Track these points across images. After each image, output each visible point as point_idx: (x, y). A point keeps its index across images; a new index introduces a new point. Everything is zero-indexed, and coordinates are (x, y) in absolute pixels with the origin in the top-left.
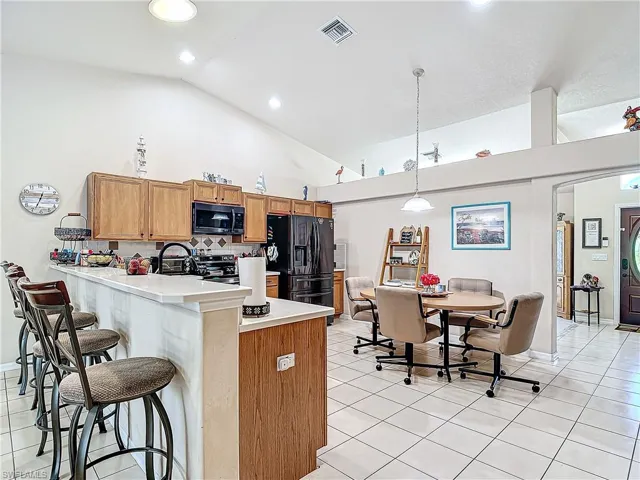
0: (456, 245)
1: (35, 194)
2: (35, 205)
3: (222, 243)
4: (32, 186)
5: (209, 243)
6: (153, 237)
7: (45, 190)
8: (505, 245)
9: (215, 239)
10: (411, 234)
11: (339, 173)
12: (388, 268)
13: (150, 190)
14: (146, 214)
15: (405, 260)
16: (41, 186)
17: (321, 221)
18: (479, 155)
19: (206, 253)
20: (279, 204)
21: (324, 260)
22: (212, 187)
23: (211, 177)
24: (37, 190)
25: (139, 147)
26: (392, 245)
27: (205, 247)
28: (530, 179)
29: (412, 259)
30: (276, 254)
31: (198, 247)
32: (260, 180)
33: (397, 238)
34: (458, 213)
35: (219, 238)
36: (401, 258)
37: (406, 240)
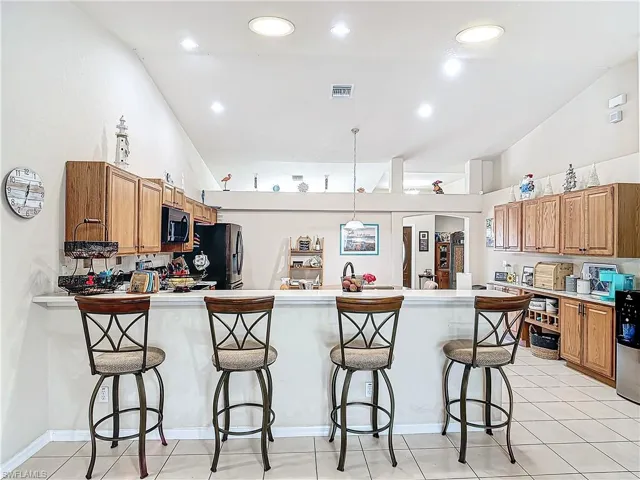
0: (343, 252)
1: (22, 185)
2: (22, 202)
4: (17, 171)
7: (32, 180)
8: (376, 252)
10: (308, 243)
13: (141, 190)
15: (306, 263)
16: (27, 172)
18: (359, 190)
20: (198, 209)
24: (23, 178)
25: (119, 131)
26: (291, 251)
28: (390, 212)
29: (312, 263)
33: (295, 246)
36: (302, 262)
37: (304, 246)
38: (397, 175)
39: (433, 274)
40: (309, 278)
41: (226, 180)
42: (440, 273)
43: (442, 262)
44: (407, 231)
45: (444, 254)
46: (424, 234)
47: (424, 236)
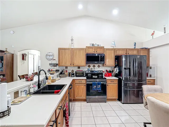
1: (49, 55)
2: (48, 58)
3: (99, 66)
4: (48, 53)
5: (94, 66)
6: (74, 65)
7: (51, 54)
9: (96, 65)
11: (153, 34)
13: (73, 51)
14: (72, 59)
16: (50, 53)
19: (93, 70)
20: (120, 51)
22: (93, 48)
23: (93, 45)
24: (49, 54)
25: (71, 39)
27: (93, 68)
30: (118, 71)
31: (91, 68)
32: (113, 43)
35: (98, 65)
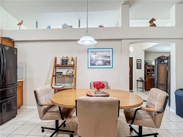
0: (90, 66)
8: (111, 66)
10: (67, 60)
12: (54, 78)
15: (64, 74)
17: (7, 48)
18: (100, 26)
21: (9, 74)
26: (56, 66)
28: (121, 40)
29: (68, 73)
33: (59, 62)
34: (91, 52)
36: (62, 73)
37: (65, 63)
38: (125, 18)
39: (144, 80)
40: (68, 83)
41: (20, 24)
42: (147, 79)
43: (148, 74)
44: (131, 59)
45: (148, 70)
46: (139, 61)
47: (139, 62)
